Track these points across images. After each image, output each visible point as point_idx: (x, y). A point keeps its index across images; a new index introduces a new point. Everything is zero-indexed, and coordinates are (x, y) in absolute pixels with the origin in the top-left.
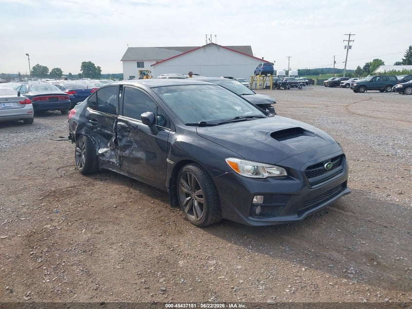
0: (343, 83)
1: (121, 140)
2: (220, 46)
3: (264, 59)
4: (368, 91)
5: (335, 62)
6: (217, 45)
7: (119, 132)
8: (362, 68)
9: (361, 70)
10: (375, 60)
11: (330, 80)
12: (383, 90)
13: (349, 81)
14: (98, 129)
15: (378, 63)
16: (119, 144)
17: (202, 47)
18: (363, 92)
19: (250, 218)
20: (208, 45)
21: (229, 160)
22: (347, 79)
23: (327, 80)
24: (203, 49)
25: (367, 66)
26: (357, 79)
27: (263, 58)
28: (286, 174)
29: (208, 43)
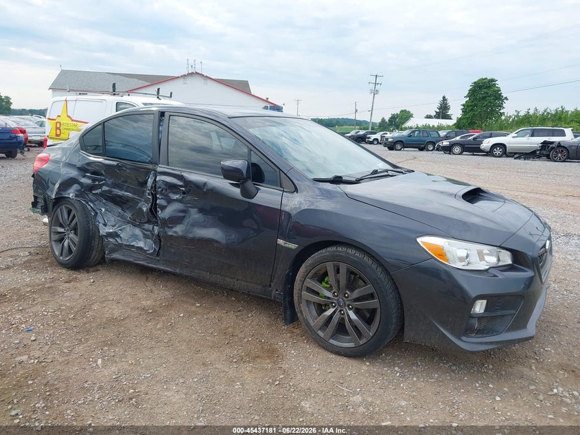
0: (369, 138)
1: (163, 208)
2: (206, 77)
3: (269, 100)
4: (405, 149)
5: (356, 111)
6: (203, 75)
7: (161, 193)
8: (387, 120)
9: (386, 123)
10: (402, 111)
11: (353, 133)
12: (422, 148)
13: (378, 136)
14: (105, 188)
15: (406, 115)
16: (161, 214)
17: (181, 76)
18: (400, 150)
19: (463, 338)
20: (189, 74)
21: (424, 241)
22: (375, 133)
23: (349, 133)
24: (181, 80)
25: (393, 118)
26: (386, 134)
27: (267, 99)
28: (510, 262)
29: (190, 72)
